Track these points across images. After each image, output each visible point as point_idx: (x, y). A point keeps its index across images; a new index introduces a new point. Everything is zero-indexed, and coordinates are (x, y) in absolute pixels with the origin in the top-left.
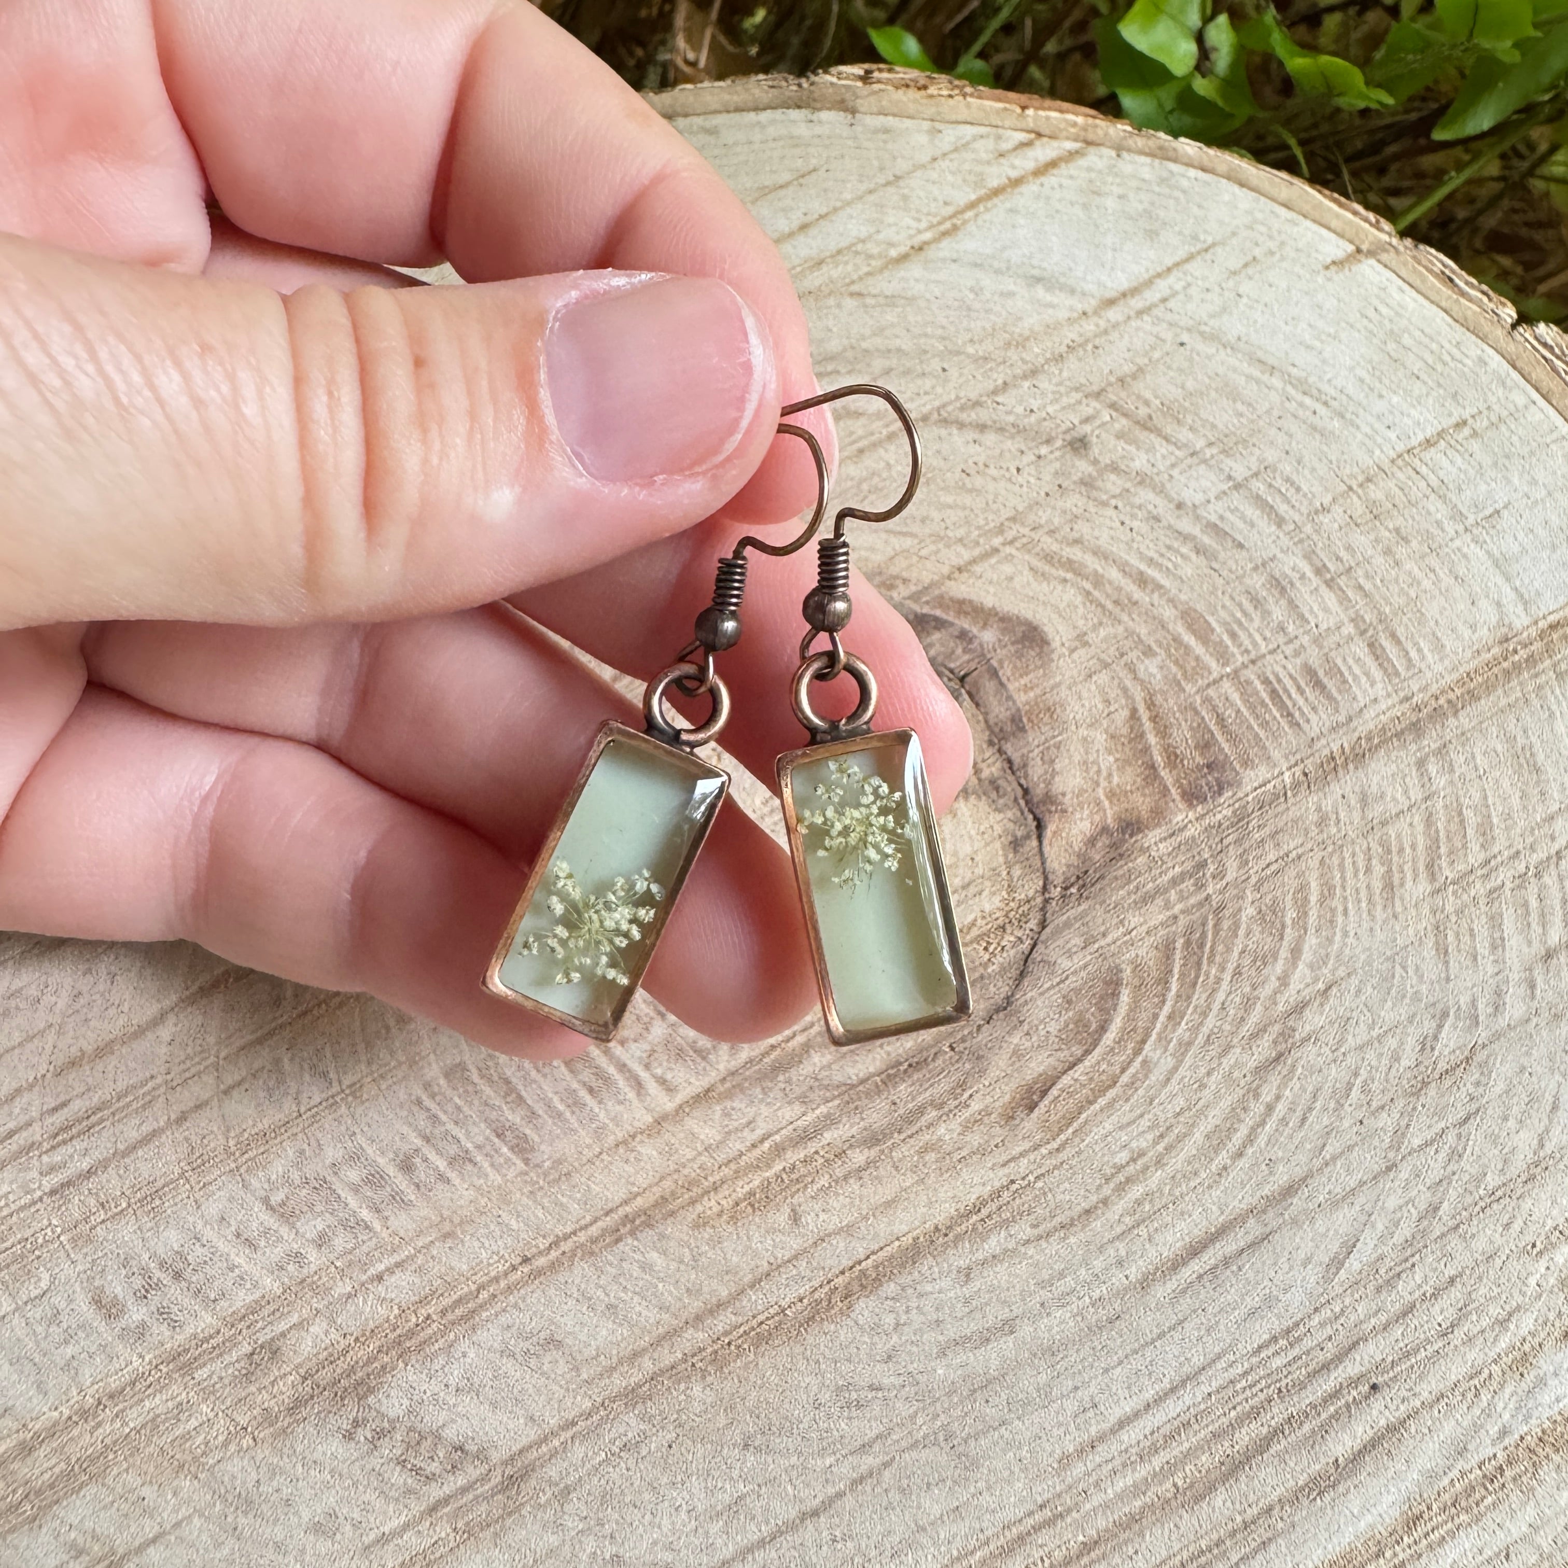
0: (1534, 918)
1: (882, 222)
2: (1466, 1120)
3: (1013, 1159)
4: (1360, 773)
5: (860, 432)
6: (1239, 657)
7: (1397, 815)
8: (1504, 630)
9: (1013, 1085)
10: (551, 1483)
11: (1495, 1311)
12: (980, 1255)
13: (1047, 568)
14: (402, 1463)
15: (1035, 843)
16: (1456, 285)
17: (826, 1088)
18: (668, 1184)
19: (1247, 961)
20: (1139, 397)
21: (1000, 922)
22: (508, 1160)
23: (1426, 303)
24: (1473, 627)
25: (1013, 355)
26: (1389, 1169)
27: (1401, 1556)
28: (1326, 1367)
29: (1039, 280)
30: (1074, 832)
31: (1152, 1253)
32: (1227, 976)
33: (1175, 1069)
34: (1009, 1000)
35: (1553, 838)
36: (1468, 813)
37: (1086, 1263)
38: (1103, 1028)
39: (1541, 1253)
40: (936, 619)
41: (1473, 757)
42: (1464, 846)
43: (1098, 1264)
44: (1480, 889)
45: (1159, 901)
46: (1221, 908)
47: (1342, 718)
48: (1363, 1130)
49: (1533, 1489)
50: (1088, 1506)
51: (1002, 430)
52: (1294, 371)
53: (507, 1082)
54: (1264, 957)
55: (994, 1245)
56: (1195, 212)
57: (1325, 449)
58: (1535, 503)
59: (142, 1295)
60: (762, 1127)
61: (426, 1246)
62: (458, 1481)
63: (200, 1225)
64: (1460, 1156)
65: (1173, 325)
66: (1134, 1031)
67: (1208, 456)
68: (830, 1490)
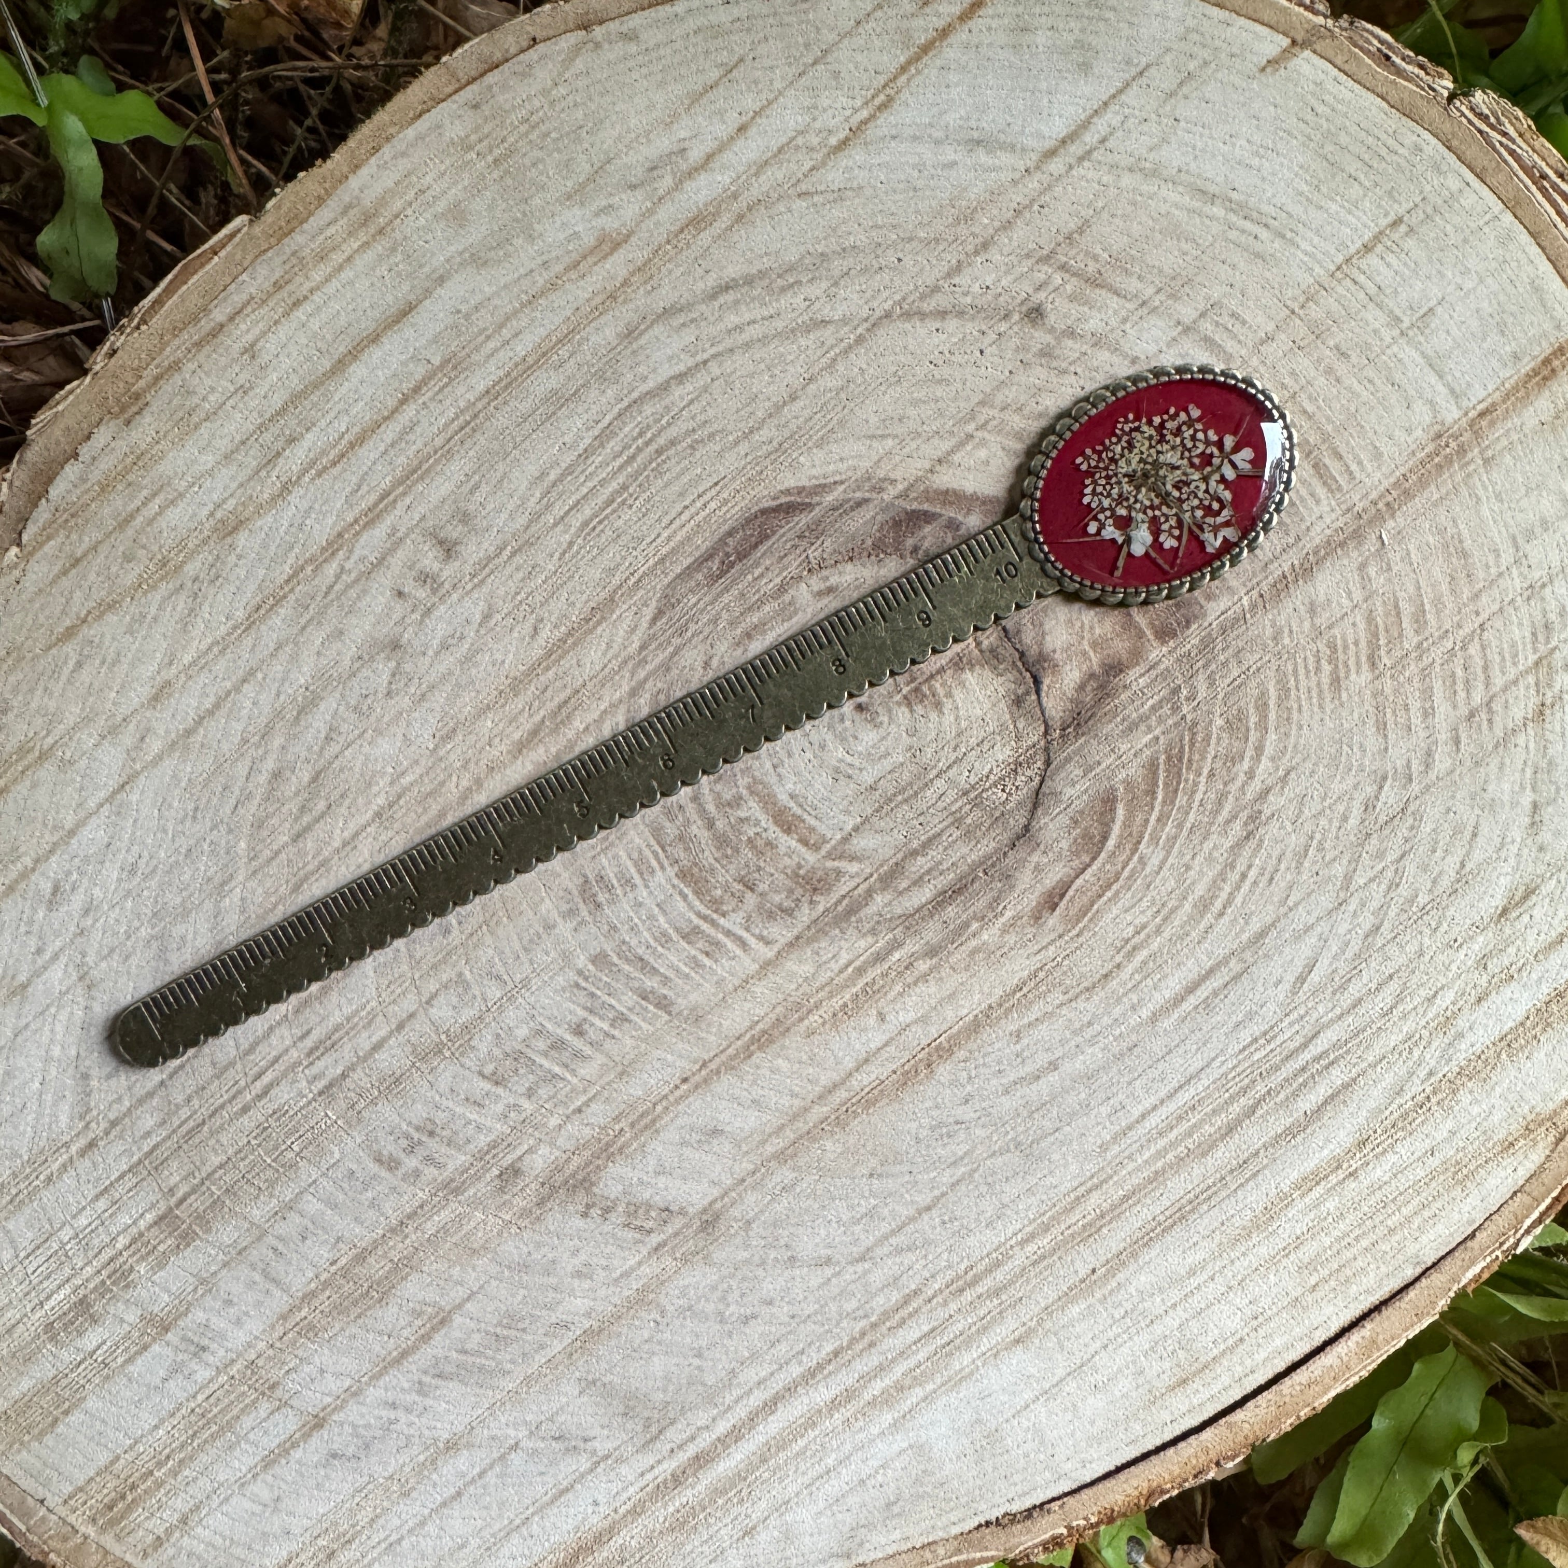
0: (1460, 687)
1: (816, 106)
2: (1402, 856)
3: (1043, 948)
4: (1309, 587)
7: (1342, 618)
8: (1437, 427)
9: (1037, 894)
10: (736, 1220)
11: (1424, 993)
12: (1026, 1021)
14: (628, 1225)
16: (1393, 64)
17: (891, 920)
18: (779, 1009)
19: (1219, 764)
20: (1087, 253)
21: (1013, 766)
22: (654, 1015)
23: (1363, 92)
24: (1409, 431)
25: (963, 230)
26: (1340, 905)
27: (1355, 1166)
28: (1296, 1051)
29: (979, 142)
30: (1065, 682)
31: (1157, 995)
32: (1203, 779)
33: (1165, 859)
34: (1027, 828)
35: (1477, 613)
36: (1404, 605)
37: (1107, 1012)
38: (1105, 838)
39: (1461, 946)
40: (925, 513)
41: (1408, 554)
42: (1401, 635)
43: (1117, 1011)
44: (1413, 669)
45: (1143, 727)
46: (1195, 724)
47: (1291, 541)
48: (1319, 878)
49: (1451, 1108)
50: (1124, 1172)
51: (961, 314)
52: (1234, 195)
53: (642, 960)
54: (1233, 758)
55: (1036, 1012)
56: (1126, 31)
57: (1268, 274)
58: (1467, 295)
59: (410, 1150)
60: (844, 957)
61: (608, 1084)
62: (670, 1230)
63: (437, 1098)
64: (1398, 885)
65: (1114, 166)
66: (1130, 835)
67: (1157, 303)
68: (937, 1193)
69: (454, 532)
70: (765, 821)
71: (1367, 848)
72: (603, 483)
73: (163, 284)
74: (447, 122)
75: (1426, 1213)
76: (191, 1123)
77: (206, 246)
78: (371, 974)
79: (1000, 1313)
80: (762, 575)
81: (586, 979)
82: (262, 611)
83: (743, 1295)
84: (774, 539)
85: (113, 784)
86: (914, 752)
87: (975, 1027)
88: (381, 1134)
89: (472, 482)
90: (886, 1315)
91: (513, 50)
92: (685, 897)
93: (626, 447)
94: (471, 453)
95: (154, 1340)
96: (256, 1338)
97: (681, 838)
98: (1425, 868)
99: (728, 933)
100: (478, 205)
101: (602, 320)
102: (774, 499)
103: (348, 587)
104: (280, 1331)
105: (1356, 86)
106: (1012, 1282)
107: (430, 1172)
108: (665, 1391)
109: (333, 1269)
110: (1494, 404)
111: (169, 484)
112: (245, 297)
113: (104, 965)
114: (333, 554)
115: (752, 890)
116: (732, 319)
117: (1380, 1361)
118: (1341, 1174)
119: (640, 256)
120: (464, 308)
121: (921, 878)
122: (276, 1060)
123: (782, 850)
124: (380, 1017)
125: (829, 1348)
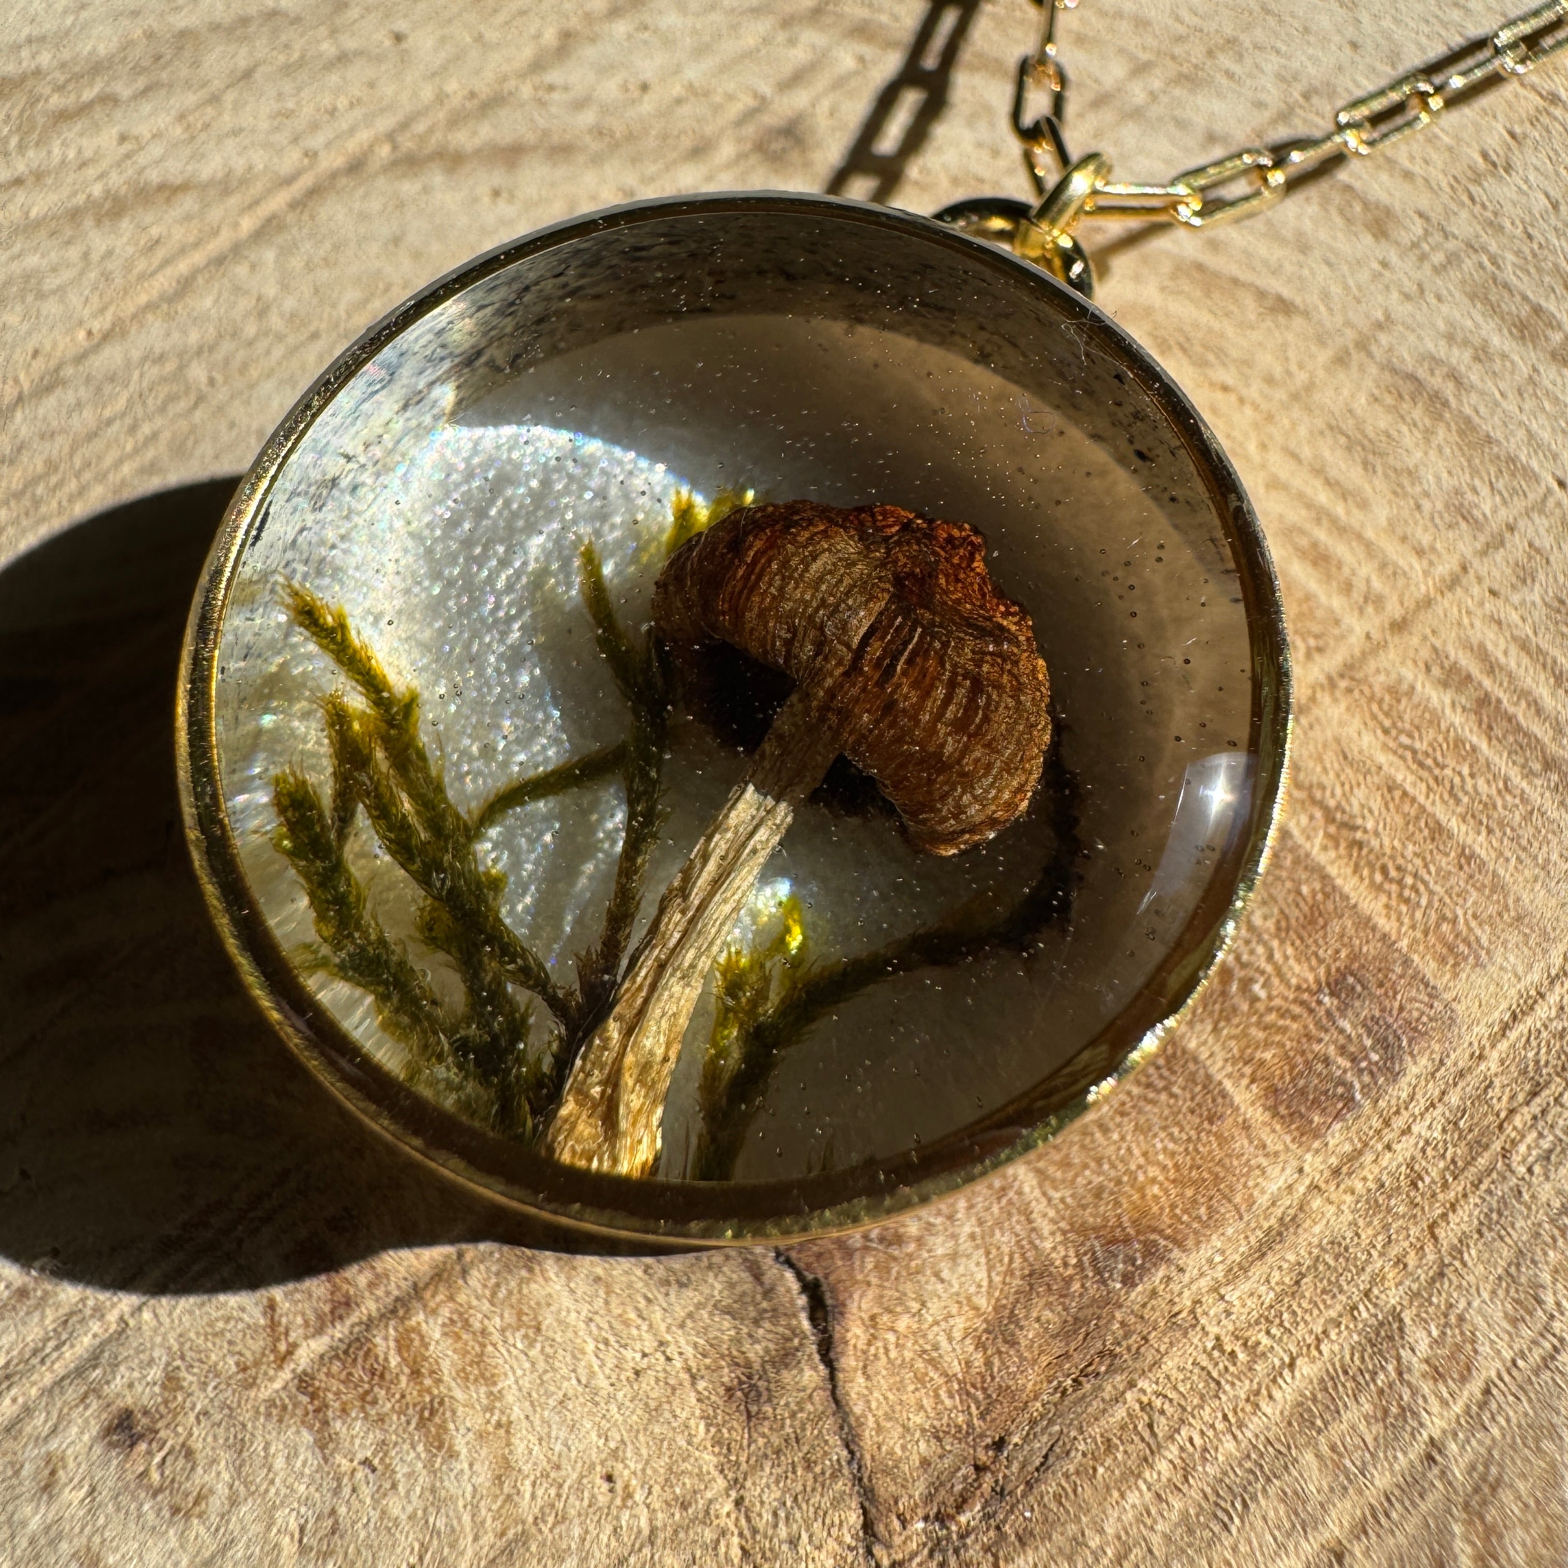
5: (179, 235)
6: (1351, 620)
15: (813, 1374)
46: (1486, 1486)
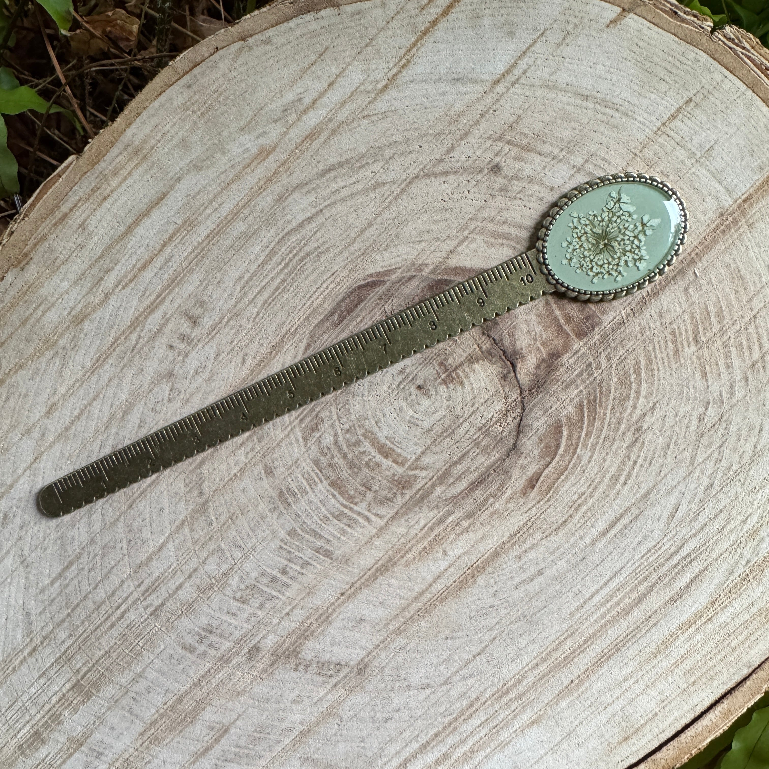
0: (745, 350)
1: (369, 69)
2: (721, 446)
3: (529, 509)
4: (658, 303)
7: (677, 318)
8: (721, 210)
9: (523, 480)
10: (376, 667)
11: (740, 518)
12: (523, 549)
13: (493, 240)
14: (319, 674)
15: (513, 374)
16: (679, 16)
17: (446, 500)
18: (390, 553)
19: (617, 402)
20: (521, 134)
21: (504, 413)
22: (324, 560)
23: (664, 33)
24: (705, 213)
25: (453, 127)
26: (690, 474)
27: (710, 615)
28: (673, 555)
29: (458, 80)
30: (529, 365)
31: (593, 530)
32: (609, 411)
33: (592, 456)
34: (515, 445)
35: (752, 309)
36: (711, 308)
37: (567, 541)
38: (558, 447)
39: (759, 491)
40: (446, 280)
41: (711, 280)
42: (710, 324)
43: (572, 541)
44: (719, 342)
45: (573, 386)
46: (601, 382)
48: (677, 460)
49: (761, 580)
50: (584, 627)
51: (456, 172)
52: (598, 95)
53: (314, 530)
54: (624, 400)
55: (528, 544)
56: (532, 12)
57: (620, 136)
58: (731, 136)
59: (201, 642)
60: (422, 523)
61: (303, 599)
62: (342, 675)
63: (212, 612)
64: (720, 461)
65: (532, 86)
66: (572, 444)
67: (562, 157)
68: (483, 645)
69: (196, 312)
70: (374, 452)
71: (702, 442)
72: (272, 279)
73: (35, 195)
74: (175, 96)
75: (752, 638)
76: (85, 635)
77: (55, 173)
78: (173, 549)
79: (523, 708)
80: (361, 321)
81: (286, 544)
82: (100, 362)
83: (383, 707)
84: (365, 302)
85: (30, 459)
86: (451, 409)
87: (496, 554)
88: (184, 634)
89: (204, 285)
90: (462, 713)
91: (207, 55)
92: (334, 496)
93: (283, 259)
94: (202, 270)
95: (75, 751)
96: (128, 746)
97: (330, 465)
98: (735, 450)
99: (359, 514)
100: (195, 138)
101: (264, 193)
102: (364, 279)
103: (145, 345)
104: (140, 741)
105: (660, 30)
106: (528, 691)
107: (212, 652)
108: (346, 761)
109: (165, 707)
110: (751, 195)
111: (46, 299)
112: (77, 198)
113: (33, 554)
114: (134, 329)
115: (370, 490)
116: (334, 186)
117: (733, 721)
118: (703, 620)
119: (283, 157)
120: (192, 193)
121: (460, 476)
122: (127, 598)
123: (384, 467)
124: (179, 572)
125: (432, 733)
